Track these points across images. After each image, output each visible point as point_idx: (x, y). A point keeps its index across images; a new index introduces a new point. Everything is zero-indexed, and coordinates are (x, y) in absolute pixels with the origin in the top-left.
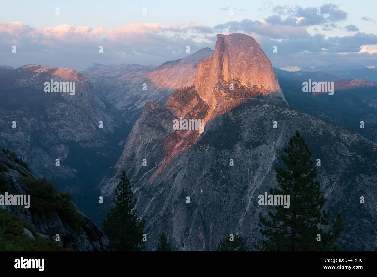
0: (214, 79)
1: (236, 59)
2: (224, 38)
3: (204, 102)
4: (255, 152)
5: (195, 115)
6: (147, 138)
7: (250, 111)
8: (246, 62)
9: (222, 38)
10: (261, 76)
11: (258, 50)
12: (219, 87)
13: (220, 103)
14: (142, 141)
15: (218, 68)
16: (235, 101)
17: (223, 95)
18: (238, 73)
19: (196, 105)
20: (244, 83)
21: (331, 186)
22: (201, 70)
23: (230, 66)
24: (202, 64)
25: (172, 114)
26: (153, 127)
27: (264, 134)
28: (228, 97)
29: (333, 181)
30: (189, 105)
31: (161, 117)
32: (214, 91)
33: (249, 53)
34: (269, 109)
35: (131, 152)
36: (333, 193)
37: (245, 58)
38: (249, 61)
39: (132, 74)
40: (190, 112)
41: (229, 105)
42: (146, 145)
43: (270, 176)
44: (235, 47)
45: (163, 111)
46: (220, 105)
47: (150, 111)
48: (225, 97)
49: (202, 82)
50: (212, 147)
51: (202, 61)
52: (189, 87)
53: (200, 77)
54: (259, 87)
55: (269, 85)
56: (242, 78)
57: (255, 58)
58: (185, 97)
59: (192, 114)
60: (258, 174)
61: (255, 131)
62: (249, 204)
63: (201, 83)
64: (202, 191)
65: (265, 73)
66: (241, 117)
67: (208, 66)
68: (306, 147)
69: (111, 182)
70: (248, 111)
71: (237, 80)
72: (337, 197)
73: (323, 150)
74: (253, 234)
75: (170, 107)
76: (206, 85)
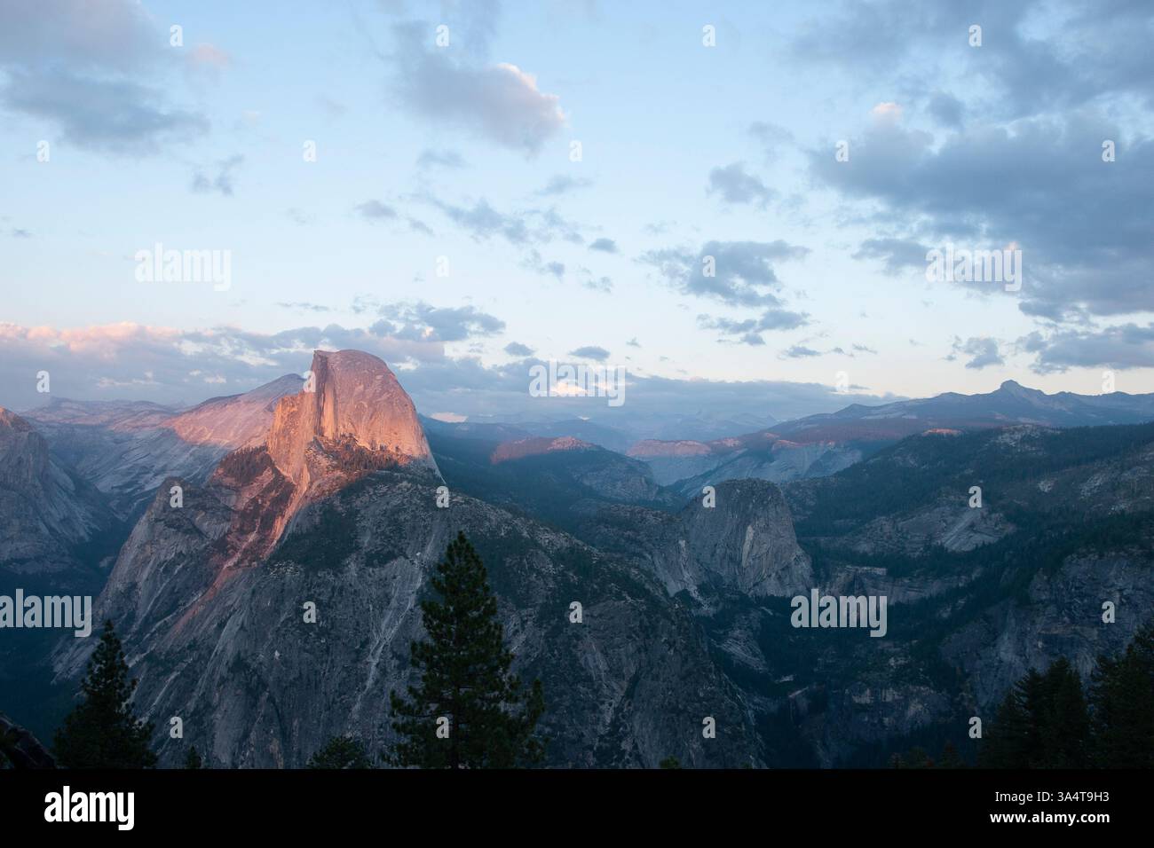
0: (305, 433)
1: (348, 397)
2: (327, 358)
3: (284, 478)
4: (383, 572)
6: (164, 551)
7: (375, 494)
8: (367, 404)
9: (323, 357)
10: (396, 430)
11: (391, 383)
12: (315, 449)
13: (316, 479)
14: (153, 558)
15: (313, 413)
16: (345, 476)
17: (322, 465)
18: (352, 424)
19: (269, 484)
20: (363, 443)
21: (524, 629)
22: (280, 416)
23: (337, 409)
24: (283, 404)
25: (219, 502)
26: (179, 528)
27: (401, 537)
28: (333, 468)
29: (527, 621)
30: (255, 484)
31: (196, 507)
32: (306, 457)
33: (373, 386)
34: (411, 491)
35: (127, 581)
36: (526, 643)
37: (366, 395)
38: (374, 402)
39: (138, 420)
40: (257, 498)
41: (334, 484)
42: (160, 565)
43: (411, 618)
44: (348, 375)
45: (200, 496)
46: (316, 484)
48: (327, 467)
49: (281, 439)
50: (299, 566)
51: (283, 400)
52: (256, 448)
53: (278, 429)
54: (392, 451)
55: (410, 445)
56: (359, 433)
57: (385, 396)
58: (246, 469)
59: (260, 501)
60: (389, 614)
61: (383, 533)
62: (372, 673)
63: (279, 442)
64: (277, 654)
66: (356, 506)
67: (295, 409)
68: (476, 561)
69: (78, 647)
70: (371, 495)
71: (351, 435)
72: (534, 649)
73: (507, 565)
74: (380, 733)
75: (215, 486)
76: (290, 445)
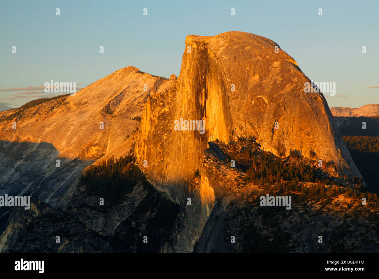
0: (183, 138)
1: (242, 91)
2: (205, 44)
3: (159, 194)
5: (141, 226)
8: (268, 99)
9: (200, 43)
10: (309, 130)
11: (293, 70)
12: (215, 157)
13: (226, 195)
15: (192, 113)
17: (228, 177)
18: (251, 124)
19: (142, 202)
20: (267, 148)
22: (148, 118)
23: (230, 108)
24: (151, 104)
25: (85, 227)
28: (244, 181)
30: (125, 203)
32: (206, 167)
33: (271, 76)
34: (353, 208)
37: (264, 88)
38: (275, 95)
40: (129, 220)
44: (237, 63)
47: (29, 220)
48: (236, 180)
49: (152, 146)
52: (121, 159)
53: (147, 134)
54: (305, 156)
55: (328, 149)
56: (261, 136)
57: (289, 88)
59: (133, 223)
63: (149, 150)
65: (316, 121)
66: (286, 229)
67: (166, 109)
70: (301, 214)
71: (251, 139)
75: (78, 208)
76: (163, 154)
